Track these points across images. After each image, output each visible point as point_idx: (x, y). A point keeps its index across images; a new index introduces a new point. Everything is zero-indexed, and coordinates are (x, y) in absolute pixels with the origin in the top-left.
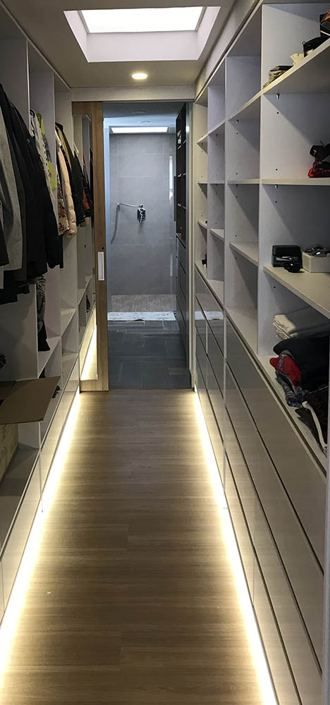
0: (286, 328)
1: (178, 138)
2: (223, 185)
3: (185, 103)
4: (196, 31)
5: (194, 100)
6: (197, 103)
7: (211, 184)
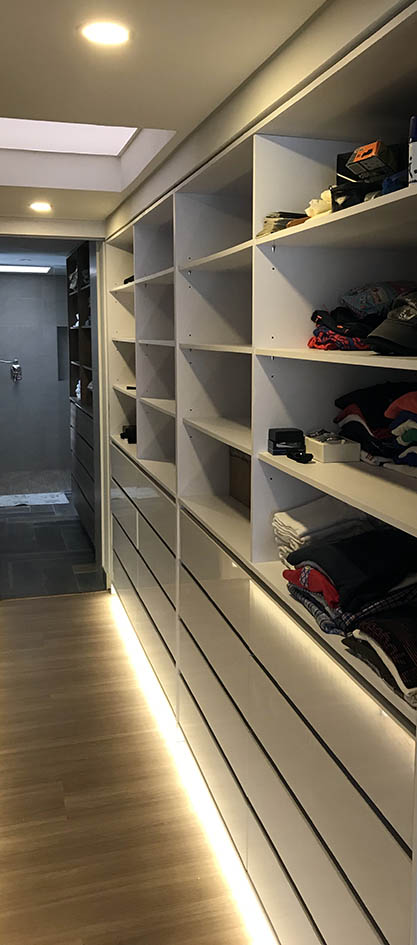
0: (294, 531)
1: (69, 283)
2: (174, 348)
3: (88, 242)
4: (119, 157)
5: (104, 240)
6: (108, 243)
7: (140, 344)
